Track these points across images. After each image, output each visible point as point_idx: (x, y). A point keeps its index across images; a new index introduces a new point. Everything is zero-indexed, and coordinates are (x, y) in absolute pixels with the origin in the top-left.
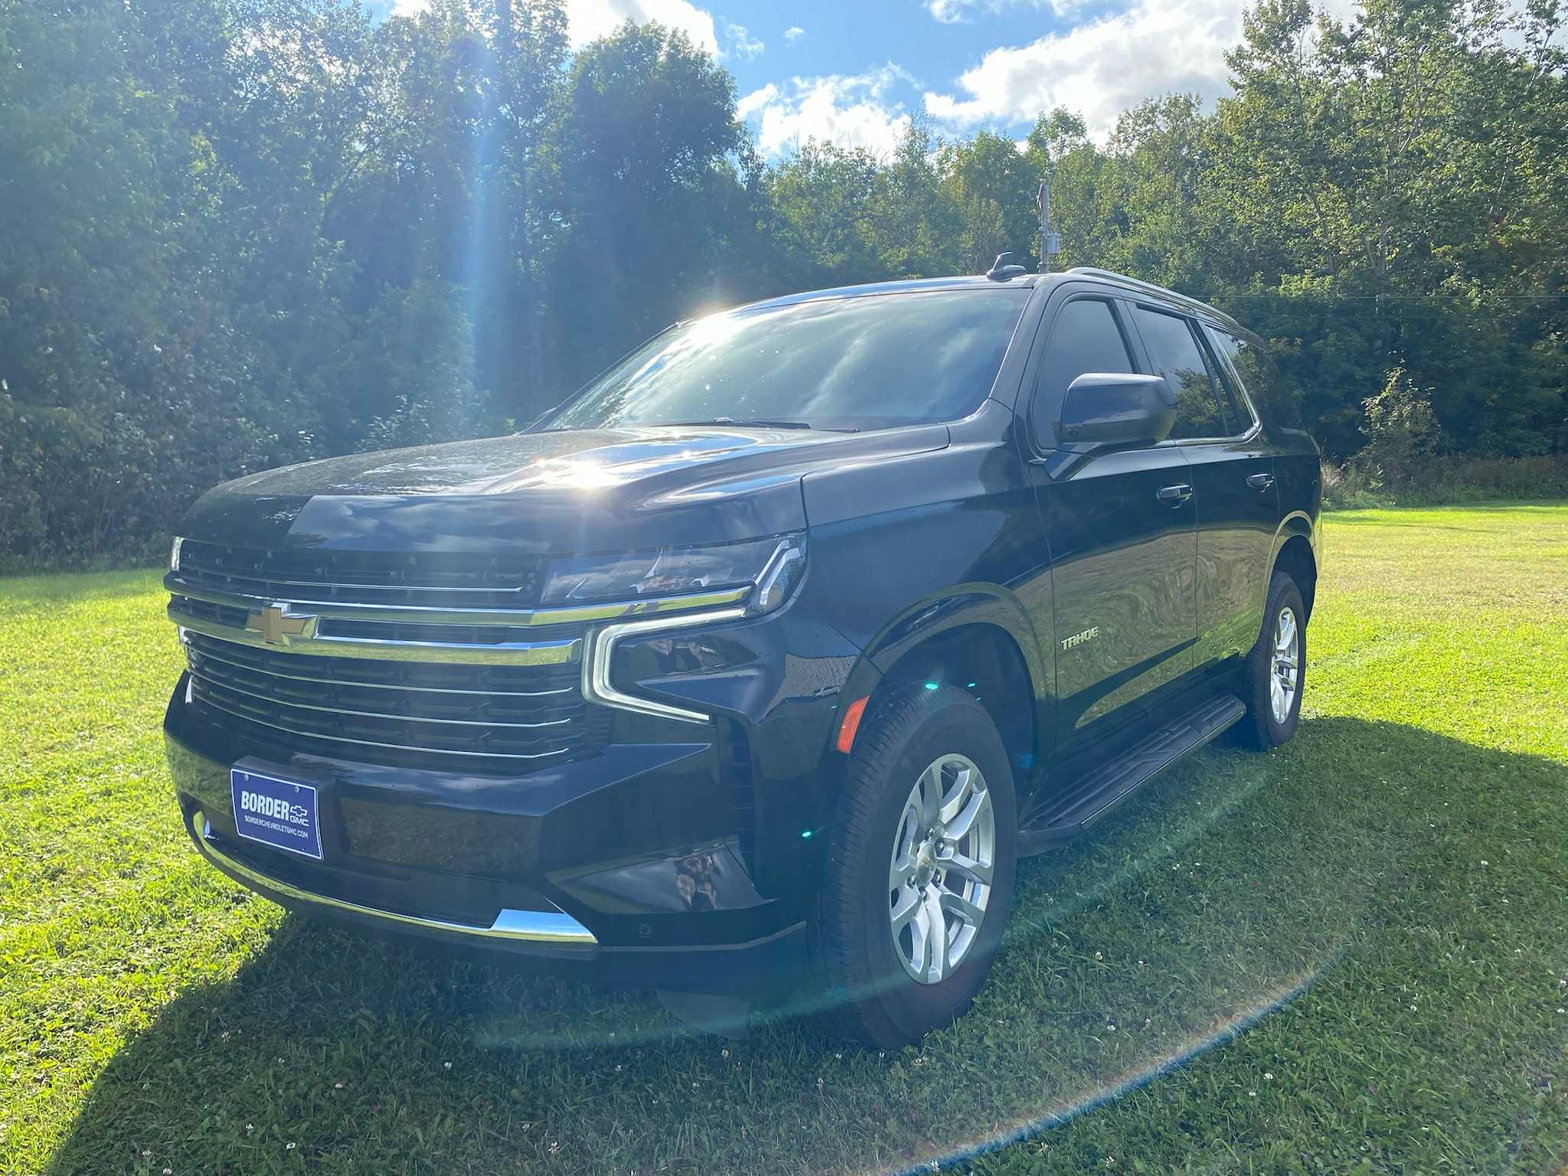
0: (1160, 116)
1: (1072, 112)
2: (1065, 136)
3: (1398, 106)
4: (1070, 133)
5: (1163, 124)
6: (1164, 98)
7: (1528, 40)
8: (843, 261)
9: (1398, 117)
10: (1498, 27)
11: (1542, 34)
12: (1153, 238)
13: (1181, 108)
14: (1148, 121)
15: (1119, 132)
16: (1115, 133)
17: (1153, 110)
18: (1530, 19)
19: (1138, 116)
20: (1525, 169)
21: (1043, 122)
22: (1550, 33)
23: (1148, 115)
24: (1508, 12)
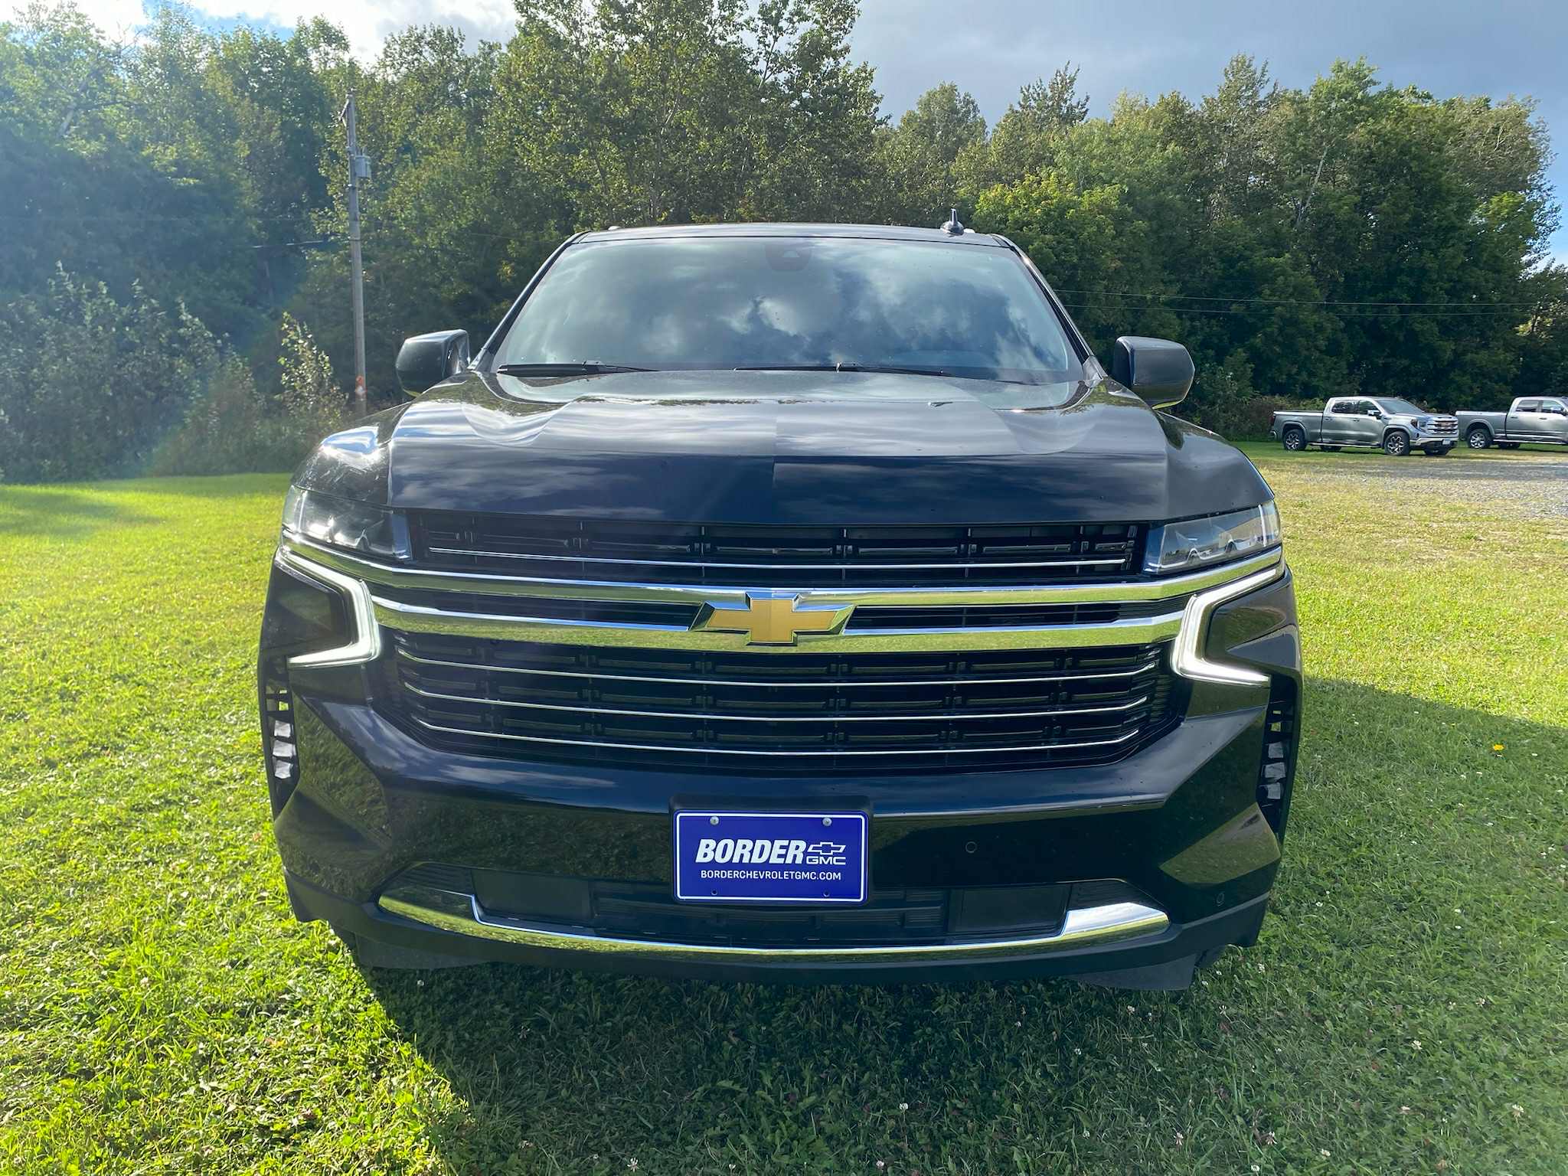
0: (427, 47)
1: (333, 22)
2: (328, 49)
3: (663, 81)
4: (334, 45)
5: (429, 57)
6: (428, 29)
7: (760, 42)
8: (100, 151)
9: (664, 92)
10: (738, 27)
11: (770, 39)
12: (446, 173)
13: (446, 42)
14: (415, 50)
15: (387, 56)
16: (382, 56)
17: (419, 38)
18: (760, 23)
19: (404, 43)
20: (761, 154)
21: (303, 29)
22: (776, 39)
23: (414, 42)
24: (746, 16)
